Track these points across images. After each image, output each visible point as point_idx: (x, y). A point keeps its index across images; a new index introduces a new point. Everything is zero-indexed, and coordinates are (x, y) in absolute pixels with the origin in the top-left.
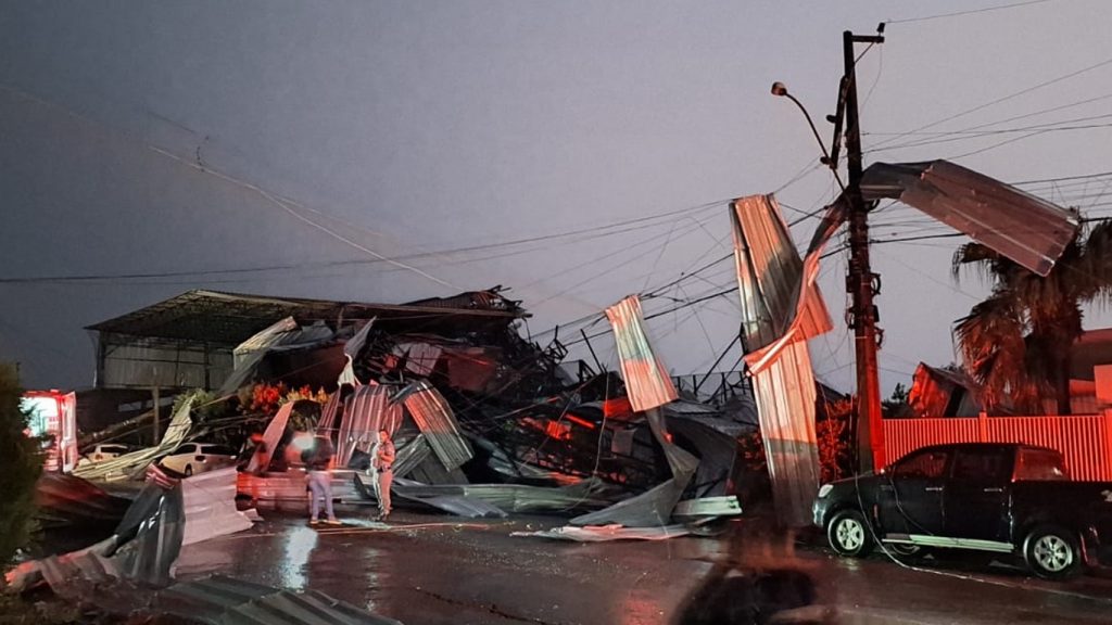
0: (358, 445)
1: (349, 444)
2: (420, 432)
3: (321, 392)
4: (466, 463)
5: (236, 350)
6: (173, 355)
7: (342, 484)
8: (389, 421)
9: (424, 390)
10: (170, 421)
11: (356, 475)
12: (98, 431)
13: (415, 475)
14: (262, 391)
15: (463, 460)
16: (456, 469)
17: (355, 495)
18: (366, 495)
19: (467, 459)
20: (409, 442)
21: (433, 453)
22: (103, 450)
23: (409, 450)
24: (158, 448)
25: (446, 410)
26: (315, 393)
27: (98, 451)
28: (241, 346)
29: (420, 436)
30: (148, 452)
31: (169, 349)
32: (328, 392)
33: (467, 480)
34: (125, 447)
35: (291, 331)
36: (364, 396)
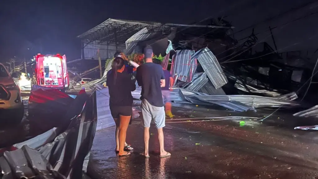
0: (178, 77)
1: (175, 76)
2: (204, 72)
3: (160, 56)
4: (224, 85)
5: (127, 42)
6: (106, 47)
7: (174, 94)
8: (191, 67)
9: (205, 52)
10: (105, 69)
11: (180, 90)
12: (82, 73)
13: (202, 91)
14: (137, 56)
15: (223, 84)
16: (220, 88)
17: (179, 99)
18: (185, 99)
19: (224, 84)
20: (199, 76)
21: (209, 81)
22: (84, 80)
23: (199, 80)
24: (101, 79)
25: (216, 62)
26: (158, 56)
27: (82, 81)
28: (128, 40)
29: (204, 73)
30: (98, 80)
31: (104, 45)
32: (163, 56)
33: (225, 93)
34: (91, 79)
35: (146, 33)
36: (181, 55)
